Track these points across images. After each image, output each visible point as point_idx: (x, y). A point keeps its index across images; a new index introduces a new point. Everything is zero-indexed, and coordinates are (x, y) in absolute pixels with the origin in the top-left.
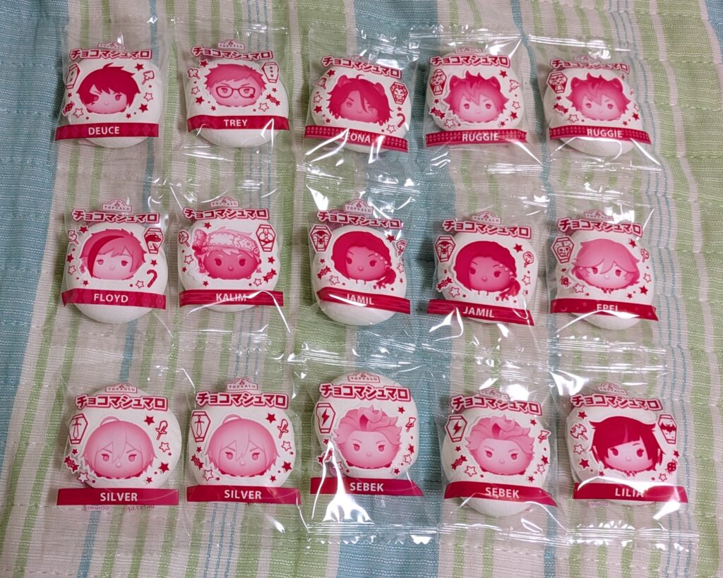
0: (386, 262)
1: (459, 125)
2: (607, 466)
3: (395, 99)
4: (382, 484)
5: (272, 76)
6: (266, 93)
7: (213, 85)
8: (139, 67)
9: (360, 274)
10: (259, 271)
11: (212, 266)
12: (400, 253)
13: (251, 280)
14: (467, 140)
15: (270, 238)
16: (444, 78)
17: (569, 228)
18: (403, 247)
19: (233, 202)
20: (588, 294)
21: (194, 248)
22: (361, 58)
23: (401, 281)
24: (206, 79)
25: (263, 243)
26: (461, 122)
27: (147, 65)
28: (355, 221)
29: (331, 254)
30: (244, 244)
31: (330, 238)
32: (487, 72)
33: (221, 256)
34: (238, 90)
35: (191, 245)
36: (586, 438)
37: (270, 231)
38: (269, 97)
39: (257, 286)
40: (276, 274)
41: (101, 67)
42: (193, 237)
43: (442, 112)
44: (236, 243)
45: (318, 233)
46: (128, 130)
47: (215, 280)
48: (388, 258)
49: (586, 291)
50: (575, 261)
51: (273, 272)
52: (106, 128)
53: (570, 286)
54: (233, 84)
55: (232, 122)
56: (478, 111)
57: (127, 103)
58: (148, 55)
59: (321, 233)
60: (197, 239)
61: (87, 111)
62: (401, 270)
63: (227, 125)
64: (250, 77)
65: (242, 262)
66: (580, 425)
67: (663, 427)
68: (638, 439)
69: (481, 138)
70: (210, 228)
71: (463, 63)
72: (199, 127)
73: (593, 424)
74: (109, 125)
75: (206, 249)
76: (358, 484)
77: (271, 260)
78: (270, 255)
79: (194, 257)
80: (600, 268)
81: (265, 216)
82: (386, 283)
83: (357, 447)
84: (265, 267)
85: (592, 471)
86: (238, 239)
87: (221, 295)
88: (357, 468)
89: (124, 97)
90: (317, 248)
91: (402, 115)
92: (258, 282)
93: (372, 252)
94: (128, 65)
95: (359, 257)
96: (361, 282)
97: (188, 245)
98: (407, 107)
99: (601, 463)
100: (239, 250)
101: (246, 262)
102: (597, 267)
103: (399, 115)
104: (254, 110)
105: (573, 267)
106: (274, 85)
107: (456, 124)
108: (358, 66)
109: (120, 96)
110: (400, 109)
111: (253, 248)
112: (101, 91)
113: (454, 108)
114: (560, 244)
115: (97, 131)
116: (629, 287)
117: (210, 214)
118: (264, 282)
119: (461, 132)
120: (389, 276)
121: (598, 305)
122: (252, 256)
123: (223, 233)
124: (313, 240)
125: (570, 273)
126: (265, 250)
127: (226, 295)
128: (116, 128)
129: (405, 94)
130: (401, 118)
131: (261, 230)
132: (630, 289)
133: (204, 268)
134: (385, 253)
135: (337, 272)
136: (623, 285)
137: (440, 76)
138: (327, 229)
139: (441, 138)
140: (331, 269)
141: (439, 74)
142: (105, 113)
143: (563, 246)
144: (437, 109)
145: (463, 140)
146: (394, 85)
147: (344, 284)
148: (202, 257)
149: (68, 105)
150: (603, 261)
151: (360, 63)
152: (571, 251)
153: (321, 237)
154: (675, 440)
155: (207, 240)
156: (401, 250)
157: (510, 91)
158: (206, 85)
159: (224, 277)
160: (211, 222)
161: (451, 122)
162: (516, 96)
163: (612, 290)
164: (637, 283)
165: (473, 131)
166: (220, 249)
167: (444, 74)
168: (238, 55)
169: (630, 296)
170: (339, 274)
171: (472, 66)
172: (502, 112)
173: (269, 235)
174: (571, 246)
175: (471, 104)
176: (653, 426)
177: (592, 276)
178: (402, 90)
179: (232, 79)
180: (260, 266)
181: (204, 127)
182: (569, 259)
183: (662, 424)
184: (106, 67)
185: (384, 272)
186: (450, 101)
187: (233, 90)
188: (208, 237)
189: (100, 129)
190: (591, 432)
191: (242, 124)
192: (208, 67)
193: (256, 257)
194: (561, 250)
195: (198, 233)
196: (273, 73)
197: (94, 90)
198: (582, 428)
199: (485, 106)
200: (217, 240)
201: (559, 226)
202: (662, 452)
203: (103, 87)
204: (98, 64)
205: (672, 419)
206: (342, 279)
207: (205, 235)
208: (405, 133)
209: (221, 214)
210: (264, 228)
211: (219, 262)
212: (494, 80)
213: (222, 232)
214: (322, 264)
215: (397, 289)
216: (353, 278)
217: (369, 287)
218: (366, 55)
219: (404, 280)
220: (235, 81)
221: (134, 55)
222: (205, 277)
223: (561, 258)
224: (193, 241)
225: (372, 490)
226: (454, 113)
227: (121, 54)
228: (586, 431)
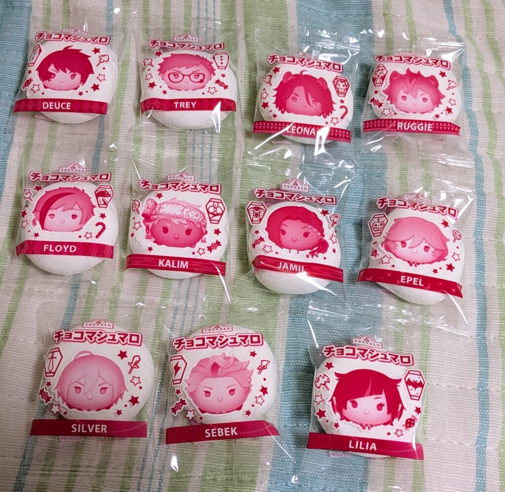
0: (319, 234)
1: (395, 114)
2: (343, 418)
3: (338, 92)
4: (235, 428)
5: (222, 63)
6: (214, 78)
7: (165, 72)
8: (96, 51)
9: (294, 244)
10: (204, 241)
11: (159, 234)
12: (332, 225)
13: (195, 249)
14: (402, 128)
15: (219, 211)
16: (385, 72)
17: (386, 205)
18: (336, 220)
19: (189, 177)
20: (393, 266)
21: (143, 215)
22: (304, 54)
23: (334, 251)
24: (159, 67)
25: (211, 216)
26: (397, 112)
27: (103, 49)
28: (290, 198)
29: (266, 226)
30: (192, 215)
31: (265, 213)
32: (427, 71)
33: (168, 225)
34: (189, 76)
35: (141, 212)
36: (328, 389)
37: (220, 205)
38: (218, 82)
39: (200, 255)
40: (220, 245)
41: (62, 49)
42: (144, 205)
43: (381, 102)
44: (184, 213)
45: (254, 208)
46: (79, 106)
47: (160, 246)
48: (321, 231)
49: (392, 262)
50: (386, 235)
51: (218, 243)
52: (59, 103)
53: (378, 257)
54: (184, 70)
55: (182, 105)
56: (415, 103)
57: (81, 82)
58: (107, 41)
59: (257, 208)
60: (148, 208)
61: (43, 87)
62: (334, 241)
63: (176, 107)
64: (201, 65)
65: (188, 232)
66: (325, 375)
67: (409, 383)
68: (381, 393)
69: (415, 127)
70: (161, 198)
71: (405, 61)
72: (150, 109)
73: (337, 374)
74: (62, 101)
75: (155, 217)
76: (212, 430)
77: (217, 232)
78: (216, 227)
79: (142, 224)
80: (408, 243)
81: (217, 191)
82: (319, 252)
83: (207, 394)
84: (210, 238)
85: (327, 421)
86: (188, 210)
87: (163, 260)
88: (210, 414)
89: (78, 77)
90: (252, 221)
91: (345, 107)
92: (201, 251)
93: (305, 225)
94: (86, 48)
95: (293, 229)
96: (294, 251)
97: (139, 213)
98: (349, 100)
99: (338, 414)
100: (187, 220)
101: (192, 232)
102: (406, 242)
103: (342, 107)
104: (203, 94)
105: (383, 240)
106: (223, 72)
107: (393, 113)
108: (301, 62)
109: (75, 75)
110: (342, 101)
111: (201, 219)
112: (59, 70)
113: (391, 99)
114: (376, 220)
115: (51, 105)
116: (436, 263)
117: (165, 186)
118: (207, 252)
119: (397, 120)
120: (322, 246)
121: (402, 277)
122: (199, 226)
123: (173, 204)
124: (249, 213)
125: (380, 246)
126: (212, 221)
127: (168, 261)
128: (68, 104)
129: (347, 87)
130: (344, 110)
131: (211, 204)
132: (436, 265)
133: (150, 235)
134: (319, 225)
135: (271, 242)
136: (431, 261)
137: (382, 70)
138: (263, 205)
139: (377, 125)
140: (265, 240)
141: (381, 68)
142: (60, 90)
143: (379, 222)
144: (375, 99)
145: (398, 128)
146: (336, 78)
147: (277, 253)
148: (150, 224)
149: (28, 81)
150: (413, 236)
151: (303, 60)
152: (385, 226)
153: (257, 212)
154: (419, 397)
155: (157, 209)
156: (334, 223)
157: (448, 89)
158: (159, 72)
159: (169, 245)
160: (164, 193)
161: (387, 111)
162: (453, 94)
163: (418, 264)
164: (445, 260)
165: (408, 121)
166: (169, 218)
167: (385, 68)
168: (192, 46)
169: (435, 271)
170: (273, 244)
171: (413, 64)
172: (438, 106)
173: (218, 208)
174: (385, 222)
175: (409, 97)
176: (399, 381)
177: (400, 249)
178: (343, 83)
179: (183, 66)
180: (205, 237)
181: (155, 109)
182: (381, 233)
183: (409, 380)
184: (66, 49)
185: (318, 242)
186: (389, 92)
187: (184, 76)
188: (158, 206)
189: (54, 104)
190: (334, 383)
191: (191, 106)
192: (162, 56)
193: (203, 228)
194: (376, 225)
195: (150, 202)
196: (222, 61)
197: (52, 69)
198: (326, 379)
199: (421, 99)
200: (167, 210)
201: (377, 204)
202: (403, 408)
203: (61, 67)
204: (59, 46)
205: (421, 375)
206: (276, 248)
207: (156, 204)
208: (348, 124)
209: (175, 187)
210: (214, 202)
211: (166, 230)
212: (433, 78)
213: (173, 202)
214: (256, 235)
215: (331, 258)
216: (286, 248)
217: (302, 257)
218: (309, 52)
219: (338, 250)
220: (186, 68)
221: (94, 41)
222: (150, 243)
223: (374, 232)
224: (143, 209)
225: (226, 435)
226: (391, 103)
227: (82, 38)
228: (329, 382)
